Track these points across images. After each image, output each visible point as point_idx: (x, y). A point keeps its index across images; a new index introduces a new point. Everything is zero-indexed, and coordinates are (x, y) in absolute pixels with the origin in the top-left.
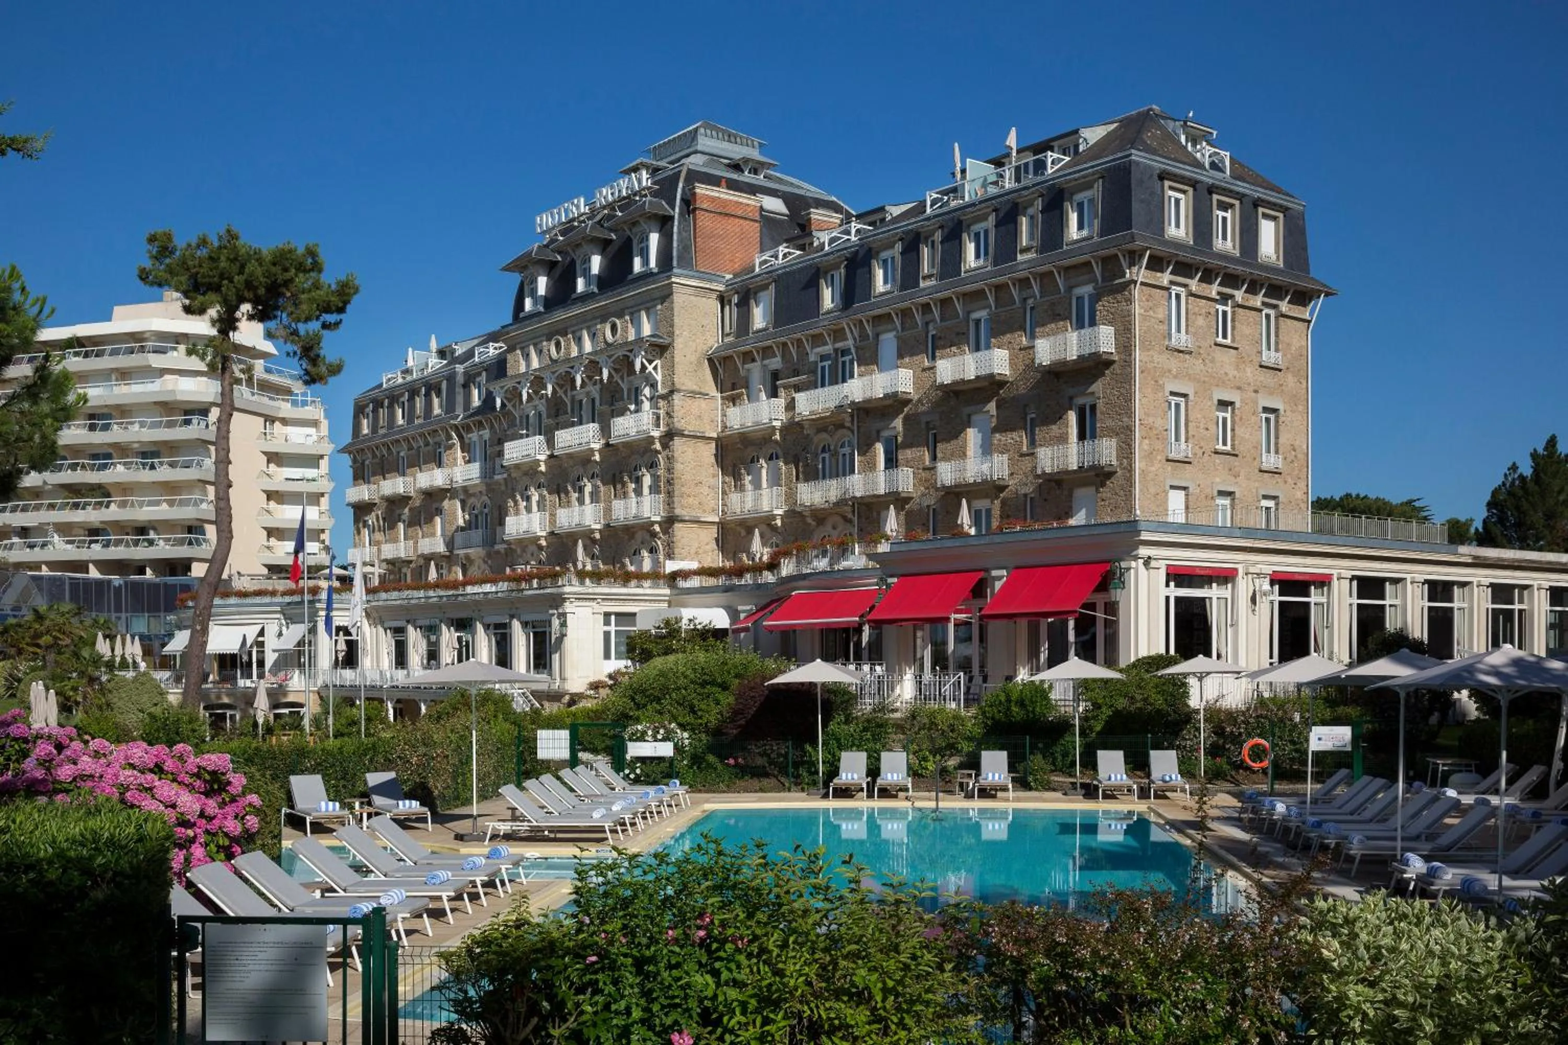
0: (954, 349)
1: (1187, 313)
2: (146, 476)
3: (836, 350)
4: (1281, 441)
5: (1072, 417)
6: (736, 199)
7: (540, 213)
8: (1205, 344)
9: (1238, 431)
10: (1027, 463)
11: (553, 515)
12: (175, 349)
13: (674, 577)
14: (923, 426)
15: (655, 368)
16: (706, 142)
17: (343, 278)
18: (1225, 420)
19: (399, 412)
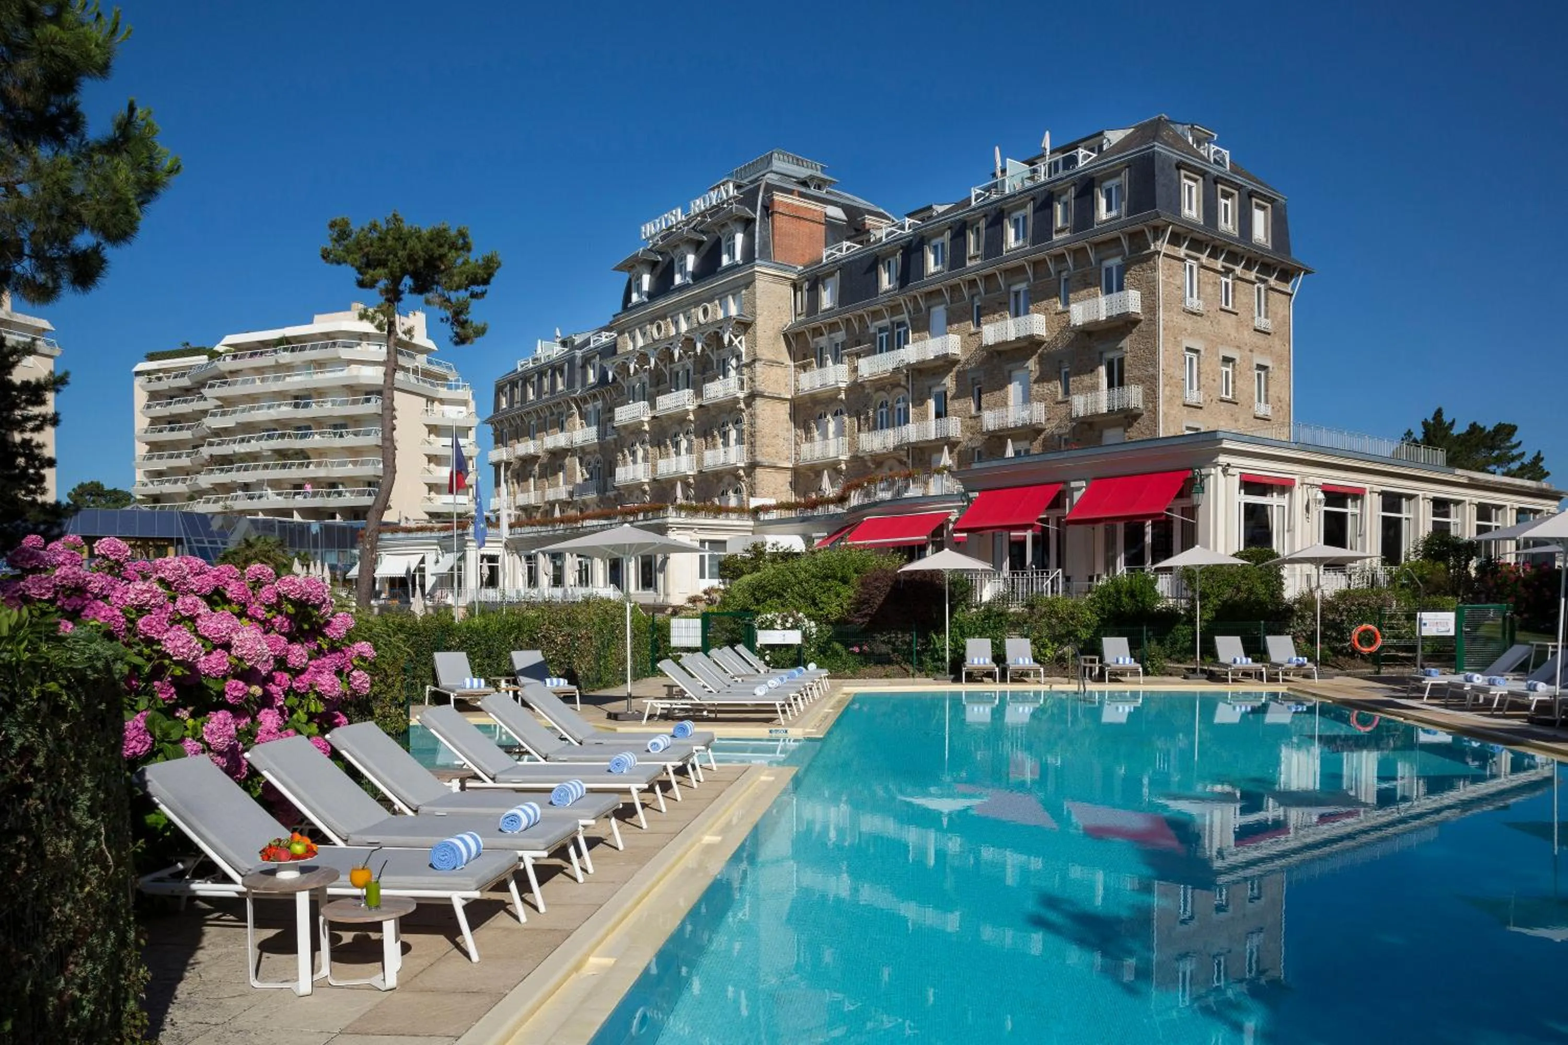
0: (996, 316)
1: (1199, 282)
2: (337, 442)
3: (892, 323)
4: (1270, 393)
5: (1103, 370)
6: (805, 205)
7: (644, 223)
8: (1212, 309)
9: (1238, 383)
10: (1062, 410)
11: (655, 466)
12: (359, 345)
13: (757, 511)
14: (970, 381)
15: (740, 342)
16: (779, 164)
17: (489, 255)
18: (1227, 373)
19: (531, 391)
